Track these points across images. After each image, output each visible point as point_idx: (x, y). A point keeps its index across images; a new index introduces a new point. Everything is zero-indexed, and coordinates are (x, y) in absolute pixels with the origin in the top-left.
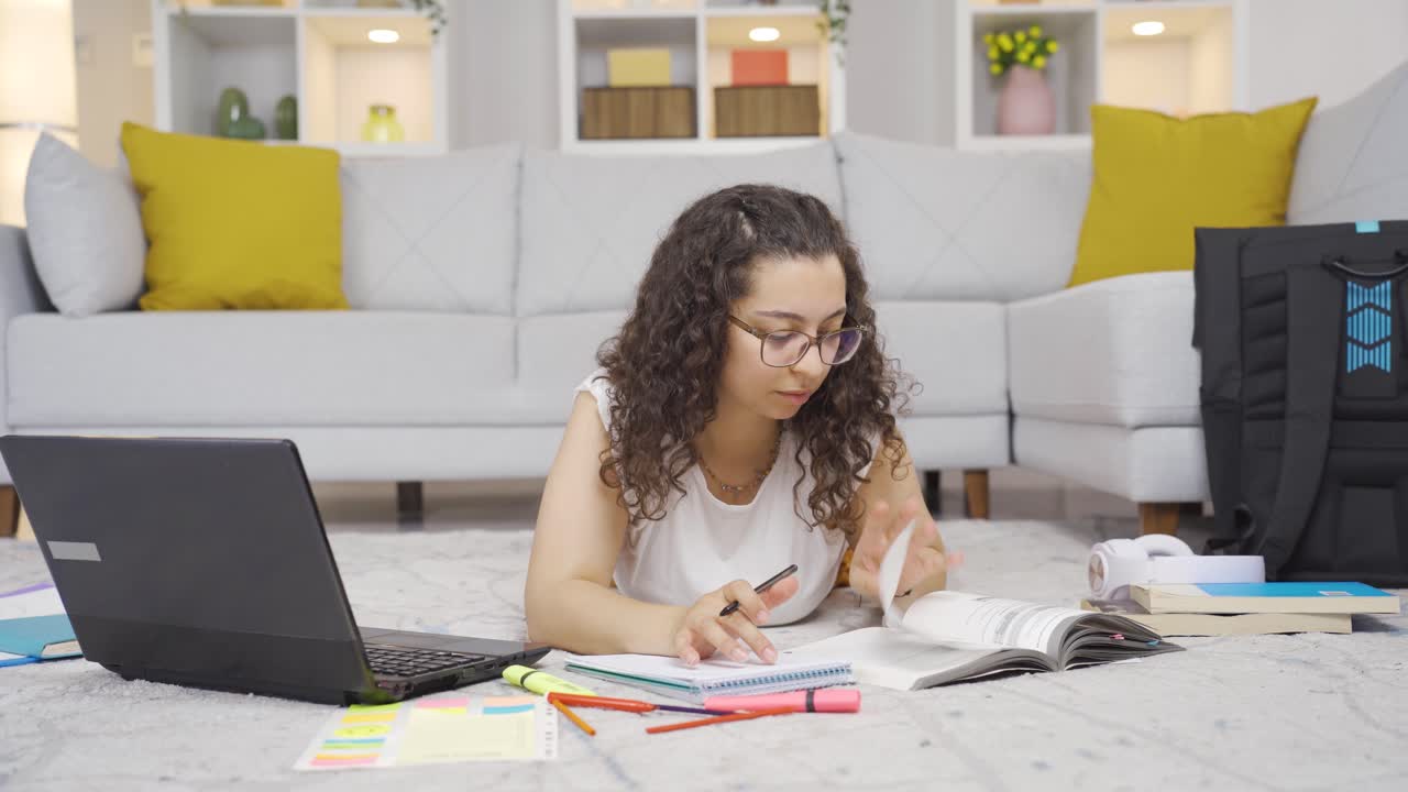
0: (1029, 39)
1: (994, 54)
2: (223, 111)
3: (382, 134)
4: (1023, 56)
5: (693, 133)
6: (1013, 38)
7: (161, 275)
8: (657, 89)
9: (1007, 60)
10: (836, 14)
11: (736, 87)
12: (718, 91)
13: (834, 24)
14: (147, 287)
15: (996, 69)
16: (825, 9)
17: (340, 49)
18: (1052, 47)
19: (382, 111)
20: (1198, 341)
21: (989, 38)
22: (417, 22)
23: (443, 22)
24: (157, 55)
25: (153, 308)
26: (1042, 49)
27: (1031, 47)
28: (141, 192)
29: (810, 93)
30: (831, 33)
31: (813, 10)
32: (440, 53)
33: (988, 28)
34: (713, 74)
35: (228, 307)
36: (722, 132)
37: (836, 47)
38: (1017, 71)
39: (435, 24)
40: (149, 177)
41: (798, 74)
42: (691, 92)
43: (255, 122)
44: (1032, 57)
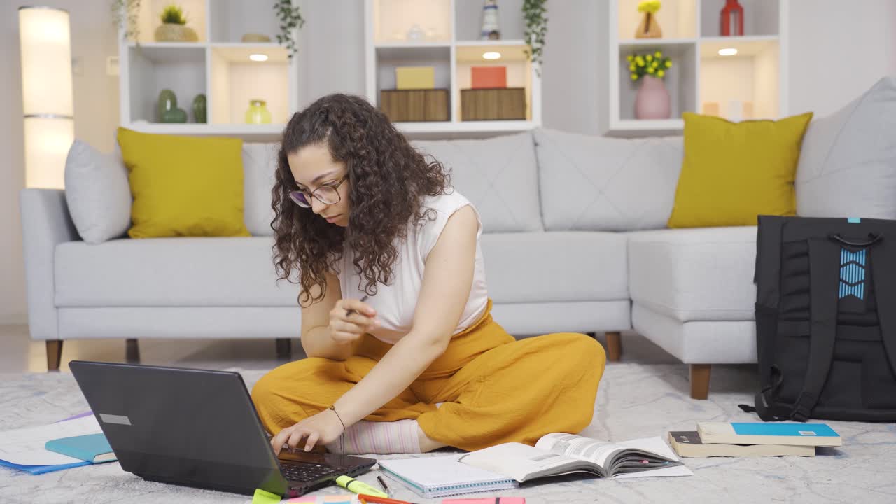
0: (654, 59)
1: (633, 68)
2: (161, 104)
3: (258, 118)
4: (651, 70)
5: (448, 119)
6: (644, 59)
7: (141, 217)
8: (426, 91)
9: (641, 72)
10: (536, 45)
11: (474, 90)
12: (463, 92)
13: (534, 51)
14: (132, 224)
15: (635, 77)
16: (529, 42)
17: (232, 65)
18: (669, 64)
19: (258, 103)
20: (757, 280)
21: (630, 58)
22: (280, 50)
23: (295, 51)
24: (121, 69)
25: (136, 237)
26: (662, 66)
27: (655, 64)
28: (129, 168)
29: (521, 91)
30: (532, 57)
31: (522, 42)
32: (293, 69)
33: (628, 53)
34: (460, 80)
35: (179, 235)
36: (465, 118)
37: (536, 65)
38: (647, 79)
39: (290, 52)
40: (134, 159)
41: (512, 82)
42: (447, 92)
43: (181, 111)
44: (656, 70)
